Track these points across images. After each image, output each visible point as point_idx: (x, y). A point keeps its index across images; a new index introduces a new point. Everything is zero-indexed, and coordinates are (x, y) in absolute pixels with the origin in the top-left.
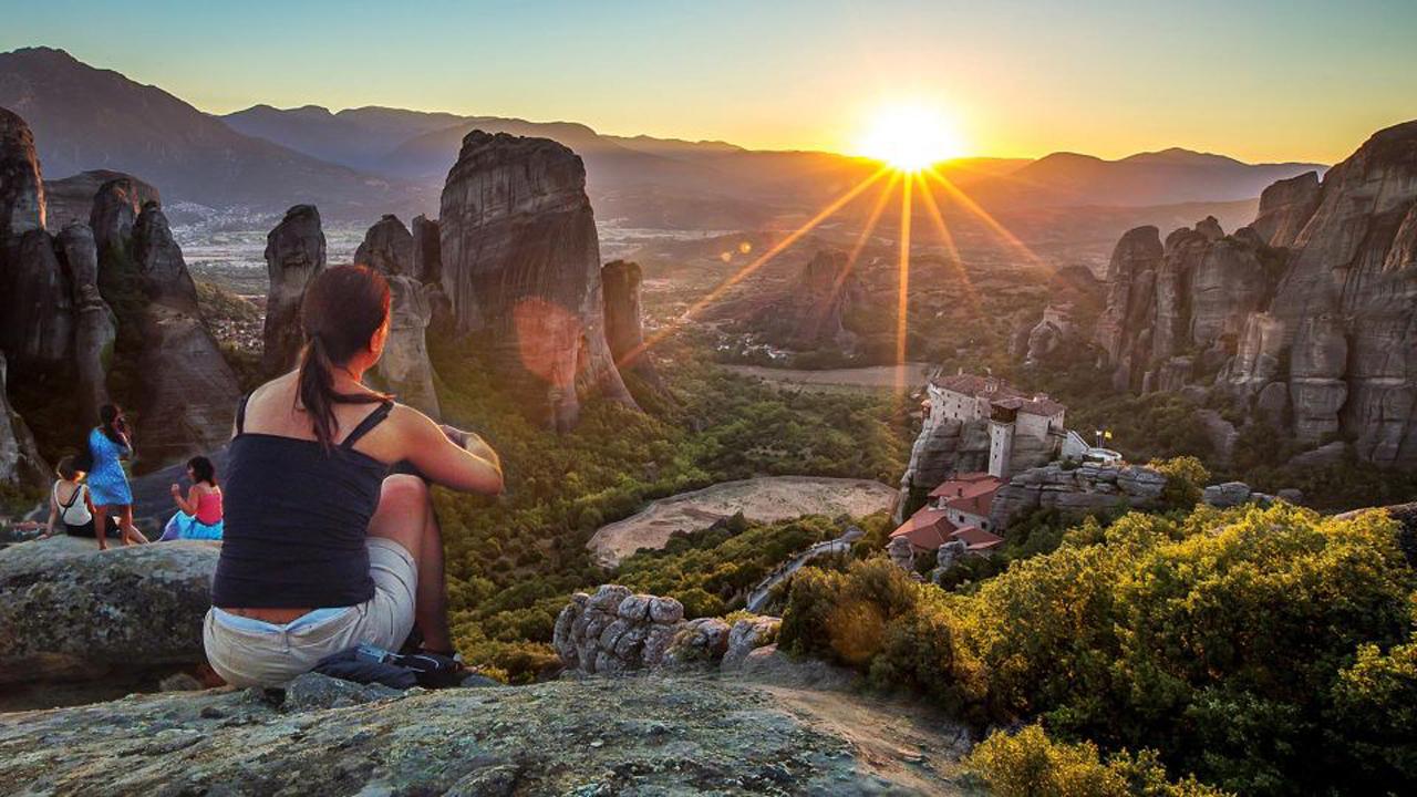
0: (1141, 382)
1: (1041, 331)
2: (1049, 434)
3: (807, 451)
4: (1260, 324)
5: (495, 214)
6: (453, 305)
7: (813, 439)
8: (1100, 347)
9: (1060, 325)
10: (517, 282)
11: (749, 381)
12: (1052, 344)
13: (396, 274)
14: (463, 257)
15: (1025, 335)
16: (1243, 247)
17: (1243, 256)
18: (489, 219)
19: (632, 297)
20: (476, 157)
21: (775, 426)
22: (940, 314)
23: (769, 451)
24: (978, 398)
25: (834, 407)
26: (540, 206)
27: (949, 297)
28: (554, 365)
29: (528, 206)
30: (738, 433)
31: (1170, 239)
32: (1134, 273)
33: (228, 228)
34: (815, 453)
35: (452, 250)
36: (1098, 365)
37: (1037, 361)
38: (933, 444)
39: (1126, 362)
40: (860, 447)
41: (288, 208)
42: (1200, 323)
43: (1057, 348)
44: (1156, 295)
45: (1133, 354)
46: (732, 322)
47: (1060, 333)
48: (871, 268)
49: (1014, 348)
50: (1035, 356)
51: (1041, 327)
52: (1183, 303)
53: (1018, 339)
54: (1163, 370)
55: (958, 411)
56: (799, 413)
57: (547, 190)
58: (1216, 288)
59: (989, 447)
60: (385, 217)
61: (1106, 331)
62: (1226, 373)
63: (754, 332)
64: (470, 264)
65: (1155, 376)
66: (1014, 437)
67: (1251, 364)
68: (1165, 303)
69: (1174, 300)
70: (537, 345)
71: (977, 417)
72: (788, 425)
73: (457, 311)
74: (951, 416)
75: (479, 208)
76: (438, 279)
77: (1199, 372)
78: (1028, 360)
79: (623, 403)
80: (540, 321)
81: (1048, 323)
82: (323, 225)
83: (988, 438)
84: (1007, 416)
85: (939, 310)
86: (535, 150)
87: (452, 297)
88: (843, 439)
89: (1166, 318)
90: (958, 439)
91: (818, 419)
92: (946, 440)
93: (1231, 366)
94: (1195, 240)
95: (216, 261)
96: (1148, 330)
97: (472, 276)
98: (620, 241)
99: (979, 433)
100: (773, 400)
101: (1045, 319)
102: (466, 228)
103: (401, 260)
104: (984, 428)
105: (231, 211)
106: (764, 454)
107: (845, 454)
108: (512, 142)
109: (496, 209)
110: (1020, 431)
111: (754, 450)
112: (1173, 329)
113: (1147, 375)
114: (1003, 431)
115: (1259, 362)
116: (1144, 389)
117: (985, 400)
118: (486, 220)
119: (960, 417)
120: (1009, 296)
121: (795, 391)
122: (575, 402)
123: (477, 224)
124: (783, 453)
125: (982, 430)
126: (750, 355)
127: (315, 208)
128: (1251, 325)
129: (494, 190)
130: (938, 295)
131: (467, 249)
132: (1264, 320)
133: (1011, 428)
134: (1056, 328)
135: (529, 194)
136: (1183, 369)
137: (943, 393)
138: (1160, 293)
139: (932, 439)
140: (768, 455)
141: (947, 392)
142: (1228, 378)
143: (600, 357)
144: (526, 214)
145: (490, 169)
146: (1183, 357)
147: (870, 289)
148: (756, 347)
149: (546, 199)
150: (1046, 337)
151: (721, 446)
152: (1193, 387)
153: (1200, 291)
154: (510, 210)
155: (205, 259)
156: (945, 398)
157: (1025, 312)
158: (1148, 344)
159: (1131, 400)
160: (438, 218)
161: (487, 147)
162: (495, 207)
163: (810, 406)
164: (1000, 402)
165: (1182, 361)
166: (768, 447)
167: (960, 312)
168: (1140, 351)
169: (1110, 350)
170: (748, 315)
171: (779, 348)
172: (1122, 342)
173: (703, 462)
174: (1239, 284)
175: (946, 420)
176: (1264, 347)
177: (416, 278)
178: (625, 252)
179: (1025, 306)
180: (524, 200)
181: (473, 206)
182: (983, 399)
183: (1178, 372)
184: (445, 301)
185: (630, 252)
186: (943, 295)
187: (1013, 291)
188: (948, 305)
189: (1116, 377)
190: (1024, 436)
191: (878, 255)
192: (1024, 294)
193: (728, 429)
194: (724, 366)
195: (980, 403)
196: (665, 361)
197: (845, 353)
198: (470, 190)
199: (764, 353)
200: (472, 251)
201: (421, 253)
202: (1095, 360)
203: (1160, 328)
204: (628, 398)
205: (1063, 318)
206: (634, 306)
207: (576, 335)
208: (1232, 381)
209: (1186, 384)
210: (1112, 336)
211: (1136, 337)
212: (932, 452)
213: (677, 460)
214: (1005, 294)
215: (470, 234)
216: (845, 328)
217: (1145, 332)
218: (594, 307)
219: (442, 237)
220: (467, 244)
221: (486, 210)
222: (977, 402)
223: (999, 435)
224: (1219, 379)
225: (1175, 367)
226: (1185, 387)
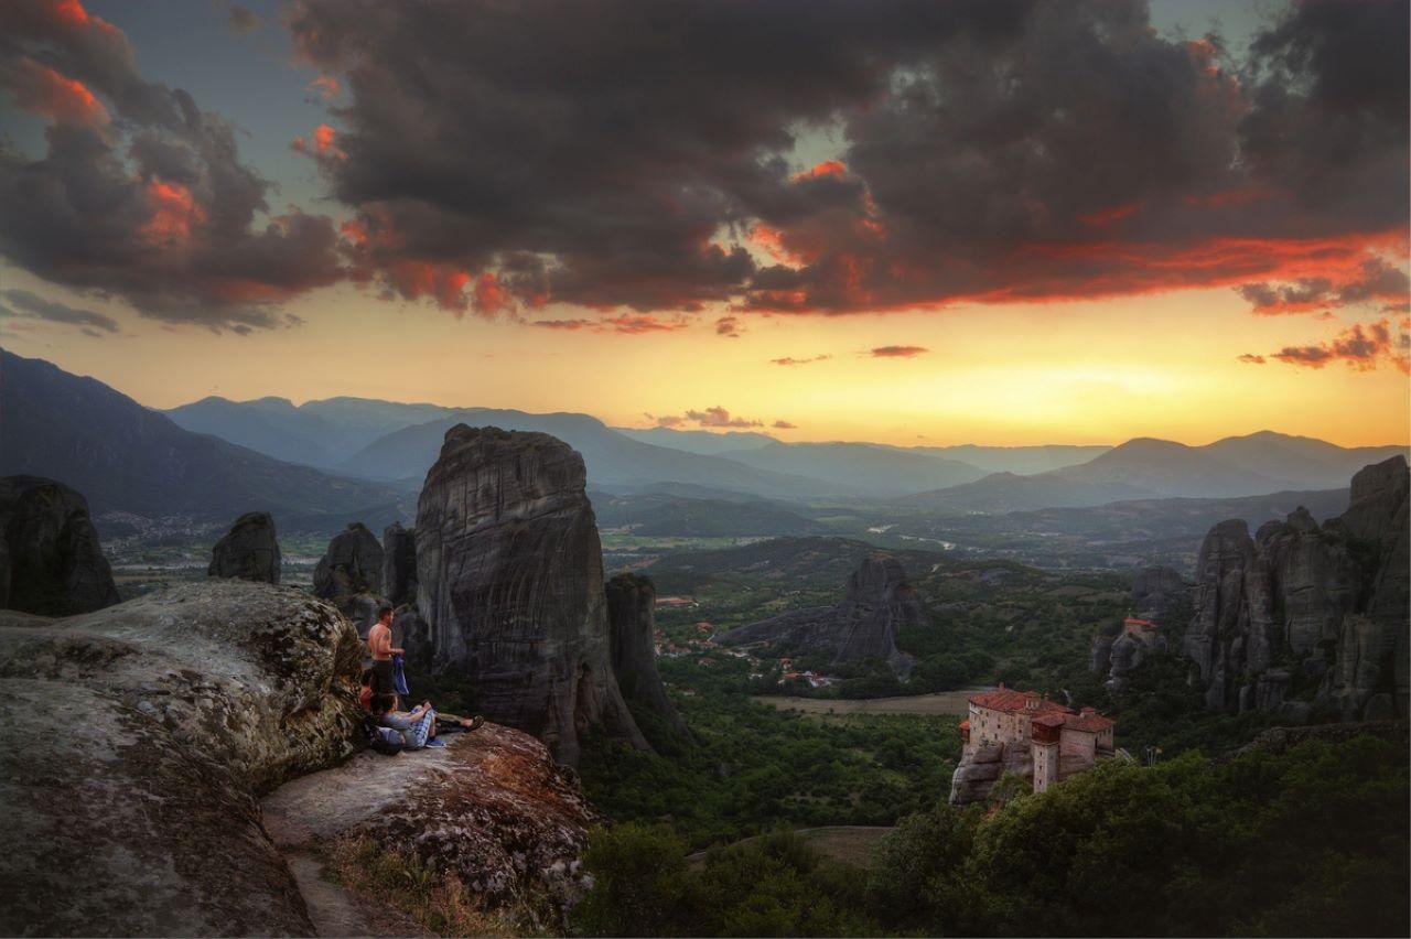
0: (1237, 701)
1: (1122, 645)
2: (1096, 753)
3: (855, 797)
4: (1357, 627)
5: (481, 521)
6: (430, 630)
7: (861, 782)
8: (1190, 660)
9: (1143, 636)
10: (505, 601)
11: (787, 715)
12: (1136, 659)
13: (363, 592)
14: (443, 571)
15: (1108, 649)
16: (1332, 541)
17: (1334, 551)
18: (473, 526)
19: (643, 617)
20: (460, 455)
21: (814, 768)
22: (1010, 629)
23: (809, 798)
24: (1018, 715)
25: (886, 743)
26: (533, 511)
27: (1020, 608)
28: (549, 698)
29: (520, 511)
30: (771, 776)
31: (1259, 534)
32: (1223, 573)
33: (167, 542)
34: (864, 799)
35: (429, 563)
36: (1189, 682)
37: (1119, 680)
38: (972, 771)
39: (1220, 677)
40: (916, 790)
41: (238, 517)
42: (1296, 628)
43: (1142, 664)
44: (1246, 598)
45: (1227, 668)
46: (767, 645)
47: (1145, 646)
48: (930, 577)
49: (1094, 666)
50: (1118, 674)
51: (1122, 639)
52: (1275, 605)
53: (1099, 654)
54: (1260, 685)
55: (998, 731)
56: (843, 751)
57: (542, 492)
58: (1309, 587)
59: (1033, 770)
60: (352, 527)
61: (1196, 643)
62: (1328, 684)
63: (793, 657)
64: (451, 579)
65: (1252, 691)
66: (1059, 759)
67: (1352, 674)
68: (1256, 606)
69: (1264, 603)
70: (529, 676)
71: (1019, 737)
72: (833, 765)
73: (435, 636)
74: (990, 737)
75: (461, 514)
76: (413, 599)
77: (1298, 685)
78: (1111, 679)
79: (632, 744)
80: (532, 647)
81: (1131, 635)
82: (278, 537)
83: (1031, 761)
84: (1050, 735)
85: (1008, 624)
86: (529, 445)
87: (429, 622)
88: (899, 780)
89: (1258, 623)
90: (1000, 764)
91: (869, 757)
92: (986, 766)
93: (1332, 677)
94: (1286, 534)
95: (150, 581)
96: (1240, 638)
97: (452, 593)
98: (632, 552)
99: (1022, 756)
100: (815, 736)
101: (1126, 632)
102: (446, 538)
103: (369, 577)
104: (1027, 750)
105: (170, 521)
106: (802, 801)
107: (898, 797)
108: (501, 438)
109: (480, 516)
110: (1065, 752)
111: (791, 798)
112: (1268, 637)
113: (1243, 691)
114: (1046, 752)
115: (1360, 671)
116: (1241, 708)
117: (1026, 718)
118: (470, 528)
119: (1002, 739)
120: (1088, 605)
121: (841, 726)
122: (574, 744)
123: (460, 532)
124: (825, 800)
125: (1025, 752)
126: (788, 683)
127: (269, 516)
128: (1348, 628)
129: (480, 494)
130: (1006, 606)
131: (447, 564)
132: (1360, 623)
133: (1056, 749)
134: (1139, 640)
135: (521, 497)
136: (1282, 682)
137: (981, 712)
138: (1250, 595)
139: (972, 766)
140: (807, 802)
141: (985, 711)
142: (1330, 691)
143: (605, 689)
144: (517, 521)
145: (476, 469)
146: (1279, 669)
147: (928, 600)
148: (795, 675)
149: (541, 502)
150: (1129, 650)
151: (751, 794)
152: (1291, 703)
153: (1293, 591)
154: (498, 515)
155: (137, 578)
156: (984, 717)
157: (1106, 623)
158: (1242, 655)
159: (1226, 721)
160: (414, 527)
161: (472, 443)
162: (481, 513)
163: (859, 741)
164: (1041, 719)
165: (1280, 673)
166: (809, 793)
167: (1032, 626)
168: (1234, 663)
169: (1201, 663)
170: (784, 636)
171: (822, 675)
172: (1214, 655)
173: (730, 812)
174: (1332, 582)
175: (986, 743)
176: (1363, 653)
177: (386, 598)
178: (639, 564)
179: (1106, 616)
180: (513, 505)
181: (455, 511)
182: (1023, 717)
183: (1276, 685)
184: (421, 623)
185: (645, 565)
186: (1013, 606)
187: (1094, 599)
188: (1018, 618)
189: (1209, 695)
190: (1070, 757)
191: (937, 562)
192: (1105, 602)
193: (760, 773)
194: (758, 698)
195: (1021, 721)
196: (686, 694)
197: (900, 678)
198: (452, 492)
199: (804, 681)
200: (453, 566)
201: (393, 567)
202: (1185, 676)
203: (1253, 636)
204: (639, 738)
205: (1146, 628)
206: (645, 628)
207: (575, 663)
208: (1334, 693)
209: (1285, 700)
210: (1201, 647)
211: (1228, 648)
212: (973, 781)
213: (697, 811)
214: (1084, 604)
215: (452, 545)
216: (898, 648)
217: (1237, 642)
218: (597, 629)
219: (419, 549)
220: (449, 556)
221: (470, 516)
222: (1017, 721)
223: (1042, 757)
224: (1321, 693)
225: (1272, 680)
226: (1284, 703)
